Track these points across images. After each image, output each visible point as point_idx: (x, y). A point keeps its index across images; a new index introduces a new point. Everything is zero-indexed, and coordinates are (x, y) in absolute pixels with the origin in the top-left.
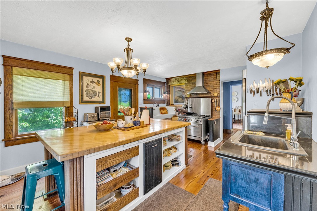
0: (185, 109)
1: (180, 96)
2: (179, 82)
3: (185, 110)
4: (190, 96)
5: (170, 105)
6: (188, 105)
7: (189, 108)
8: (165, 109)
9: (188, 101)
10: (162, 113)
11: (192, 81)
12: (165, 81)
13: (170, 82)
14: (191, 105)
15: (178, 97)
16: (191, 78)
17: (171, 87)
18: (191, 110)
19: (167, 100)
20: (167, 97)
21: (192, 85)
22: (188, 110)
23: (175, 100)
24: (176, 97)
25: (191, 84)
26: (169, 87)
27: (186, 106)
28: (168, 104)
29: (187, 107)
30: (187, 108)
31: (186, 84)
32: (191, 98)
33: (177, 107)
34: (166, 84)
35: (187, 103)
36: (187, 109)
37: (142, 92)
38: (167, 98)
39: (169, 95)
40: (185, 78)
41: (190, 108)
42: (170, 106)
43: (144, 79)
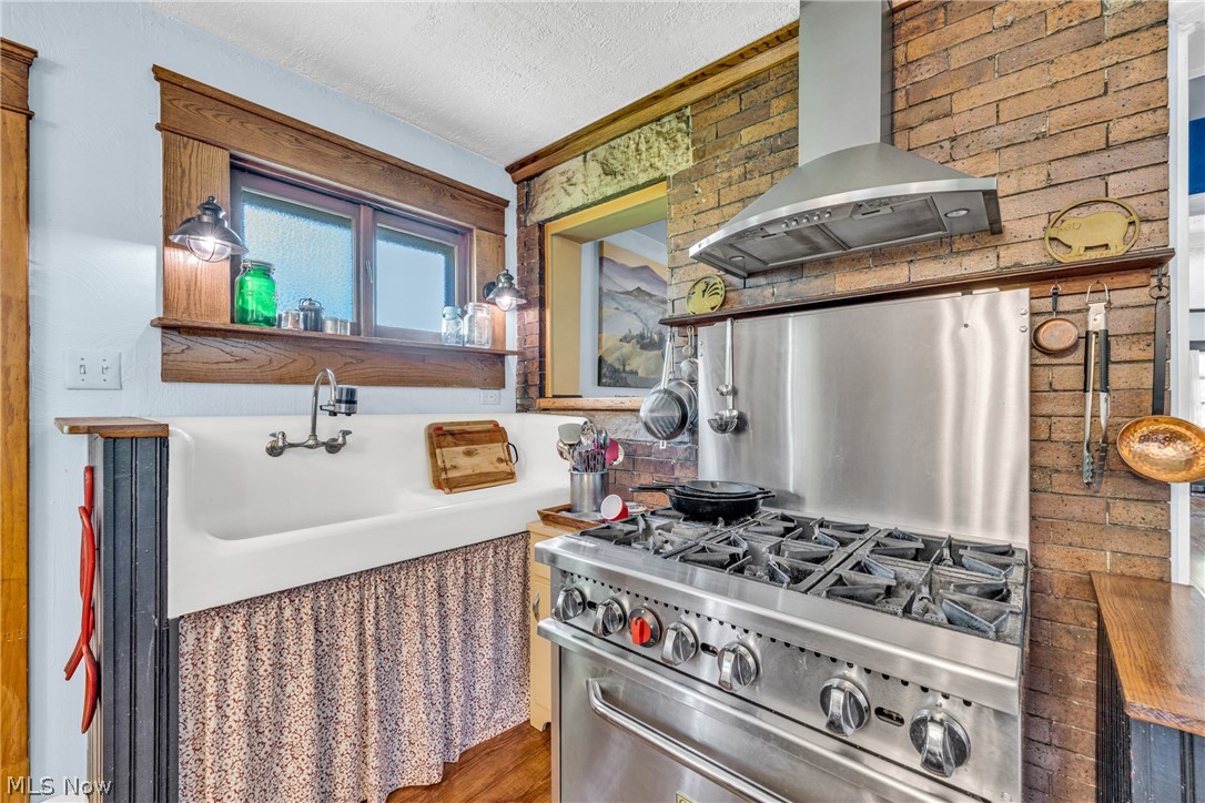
0: (663, 445)
1: (642, 336)
2: (613, 173)
3: (669, 450)
4: (717, 300)
5: (543, 403)
6: (693, 399)
7: (707, 434)
8: (495, 433)
9: (700, 361)
10: (445, 481)
11: (747, 135)
12: (506, 189)
13: (541, 199)
14: (735, 392)
15: (625, 339)
16: (731, 107)
17: (549, 240)
18: (730, 458)
19: (522, 356)
20: (522, 330)
21: (744, 177)
22: (693, 458)
23: (600, 360)
24: (606, 344)
25: (737, 172)
26: (535, 241)
27: (677, 414)
28: (533, 394)
29: (685, 423)
30: (694, 431)
31: (680, 178)
32: (736, 316)
33: (599, 417)
34: (511, 215)
35: (693, 382)
36: (685, 437)
37: (142, 240)
38: (523, 340)
39: (532, 315)
40: (671, 123)
41: (721, 427)
42: (546, 410)
43: (160, 74)
